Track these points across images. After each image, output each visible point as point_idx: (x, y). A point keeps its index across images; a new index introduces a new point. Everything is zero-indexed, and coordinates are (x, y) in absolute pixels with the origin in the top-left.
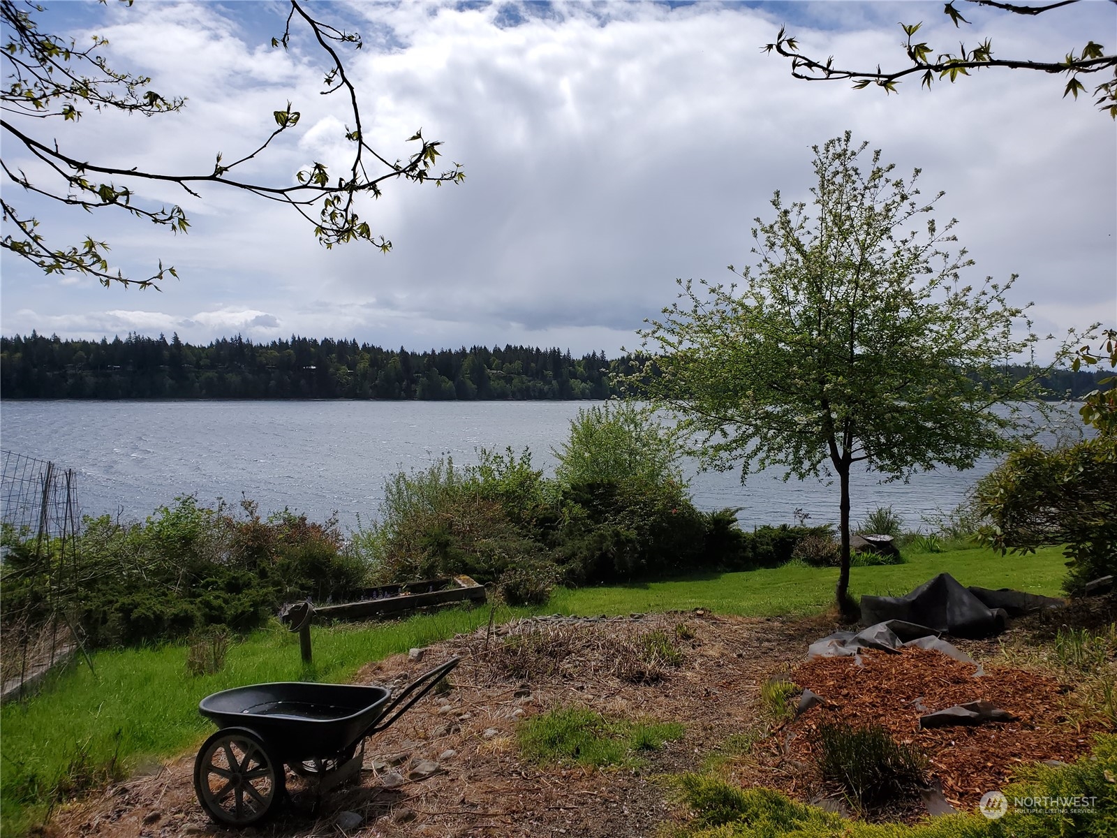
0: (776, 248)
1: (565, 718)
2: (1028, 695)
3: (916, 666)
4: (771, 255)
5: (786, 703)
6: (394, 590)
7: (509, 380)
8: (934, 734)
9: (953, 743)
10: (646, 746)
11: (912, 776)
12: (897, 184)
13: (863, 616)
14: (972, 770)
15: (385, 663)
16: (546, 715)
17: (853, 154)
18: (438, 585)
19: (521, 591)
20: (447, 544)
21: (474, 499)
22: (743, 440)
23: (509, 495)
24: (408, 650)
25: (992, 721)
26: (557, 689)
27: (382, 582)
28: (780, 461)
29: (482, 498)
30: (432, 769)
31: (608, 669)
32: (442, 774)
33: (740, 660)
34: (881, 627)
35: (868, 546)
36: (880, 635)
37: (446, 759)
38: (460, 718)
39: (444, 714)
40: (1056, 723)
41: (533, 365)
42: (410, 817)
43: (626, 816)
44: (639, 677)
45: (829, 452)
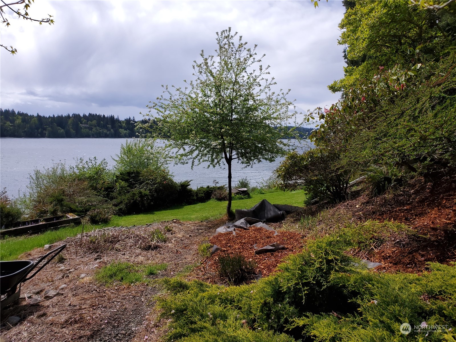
0: (202, 74)
1: (116, 266)
2: (292, 240)
3: (254, 233)
4: (200, 76)
5: (207, 251)
6: (37, 221)
7: (91, 129)
8: (260, 256)
9: (266, 259)
10: (151, 274)
11: (252, 271)
12: (249, 50)
13: (236, 217)
14: (272, 267)
15: (33, 252)
16: (109, 266)
17: (232, 37)
18: (59, 218)
19: (98, 218)
20: (62, 200)
21: (74, 180)
22: (192, 152)
23: (91, 178)
24: (44, 246)
25: (279, 250)
26: (113, 255)
27: (31, 218)
28: (206, 161)
29: (78, 180)
30: (55, 293)
31: (136, 246)
32: (60, 295)
33: (190, 237)
34: (242, 220)
35: (238, 192)
36: (242, 223)
37: (62, 289)
38: (69, 271)
39: (61, 270)
40: (300, 248)
41: (102, 122)
42: (44, 315)
43: (143, 301)
44: (149, 248)
45: (224, 156)
